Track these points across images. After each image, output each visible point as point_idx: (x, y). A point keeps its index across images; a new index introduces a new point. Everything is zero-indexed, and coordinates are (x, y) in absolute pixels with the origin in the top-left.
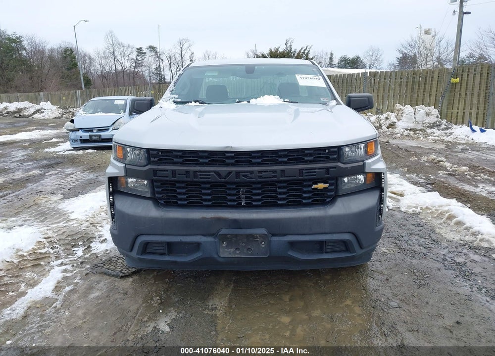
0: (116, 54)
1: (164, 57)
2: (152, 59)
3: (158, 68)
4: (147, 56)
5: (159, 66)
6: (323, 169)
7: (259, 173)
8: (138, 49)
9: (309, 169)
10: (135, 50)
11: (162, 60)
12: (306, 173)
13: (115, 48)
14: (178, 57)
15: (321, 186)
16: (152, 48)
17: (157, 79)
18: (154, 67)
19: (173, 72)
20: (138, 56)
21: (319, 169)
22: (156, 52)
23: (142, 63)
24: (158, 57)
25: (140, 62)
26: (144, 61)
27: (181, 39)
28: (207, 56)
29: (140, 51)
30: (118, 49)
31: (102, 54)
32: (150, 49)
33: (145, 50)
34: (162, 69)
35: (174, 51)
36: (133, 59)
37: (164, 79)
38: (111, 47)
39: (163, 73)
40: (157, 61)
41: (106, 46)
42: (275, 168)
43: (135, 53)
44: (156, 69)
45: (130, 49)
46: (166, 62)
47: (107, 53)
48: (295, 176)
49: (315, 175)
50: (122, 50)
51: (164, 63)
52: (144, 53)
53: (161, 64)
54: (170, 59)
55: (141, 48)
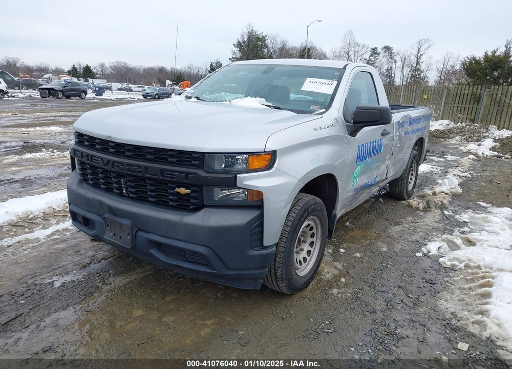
0: (350, 54)
1: (398, 59)
2: (385, 60)
3: (389, 70)
4: (380, 57)
5: (391, 67)
6: (183, 173)
7: (128, 166)
8: (373, 49)
9: (170, 171)
10: (370, 49)
11: (395, 61)
12: (167, 174)
13: (351, 48)
14: (413, 59)
15: (183, 191)
16: (387, 49)
17: (386, 80)
18: (386, 68)
19: (404, 74)
20: (371, 56)
21: (179, 172)
22: (391, 53)
23: (374, 63)
24: (392, 58)
25: (372, 62)
26: (377, 61)
27: (421, 39)
28: (447, 59)
29: (374, 52)
30: (353, 49)
31: (338, 53)
32: (385, 50)
33: (379, 51)
34: (393, 71)
35: (410, 52)
36: (365, 59)
37: (394, 82)
38: (347, 46)
39: (393, 75)
40: (390, 62)
41: (342, 45)
42: (141, 163)
43: (369, 53)
44: (388, 70)
45: (364, 49)
46: (399, 64)
47: (342, 53)
48: (157, 176)
49: (175, 178)
50: (356, 49)
51: (397, 65)
52: (379, 54)
53: (394, 66)
54: (404, 60)
55: (376, 48)
